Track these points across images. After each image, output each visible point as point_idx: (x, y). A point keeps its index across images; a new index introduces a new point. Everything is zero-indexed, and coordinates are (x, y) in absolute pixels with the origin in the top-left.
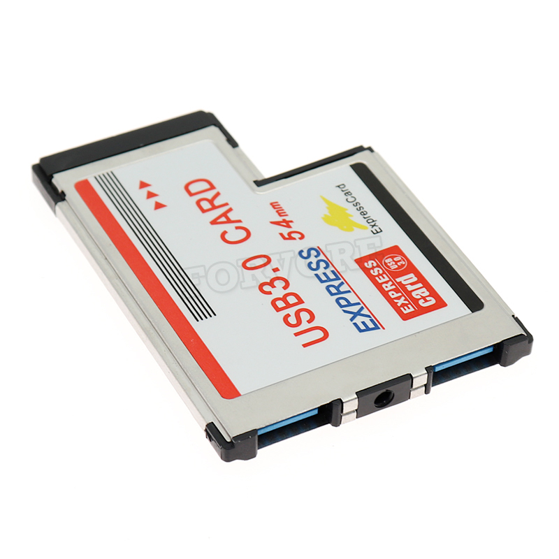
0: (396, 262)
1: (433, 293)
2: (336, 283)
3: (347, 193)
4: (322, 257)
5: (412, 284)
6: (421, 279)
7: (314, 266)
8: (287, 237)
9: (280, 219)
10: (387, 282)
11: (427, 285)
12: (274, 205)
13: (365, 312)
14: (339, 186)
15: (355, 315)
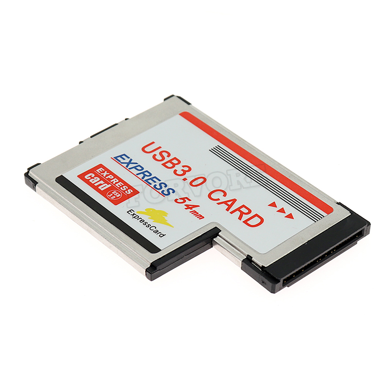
0: (113, 195)
1: (87, 182)
2: (146, 178)
3: (156, 232)
4: (160, 191)
5: (101, 184)
6: (96, 188)
7: (163, 185)
8: (185, 199)
9: (194, 209)
10: (116, 183)
11: (92, 185)
12: (201, 217)
13: (125, 165)
14: (164, 235)
15: (130, 162)
